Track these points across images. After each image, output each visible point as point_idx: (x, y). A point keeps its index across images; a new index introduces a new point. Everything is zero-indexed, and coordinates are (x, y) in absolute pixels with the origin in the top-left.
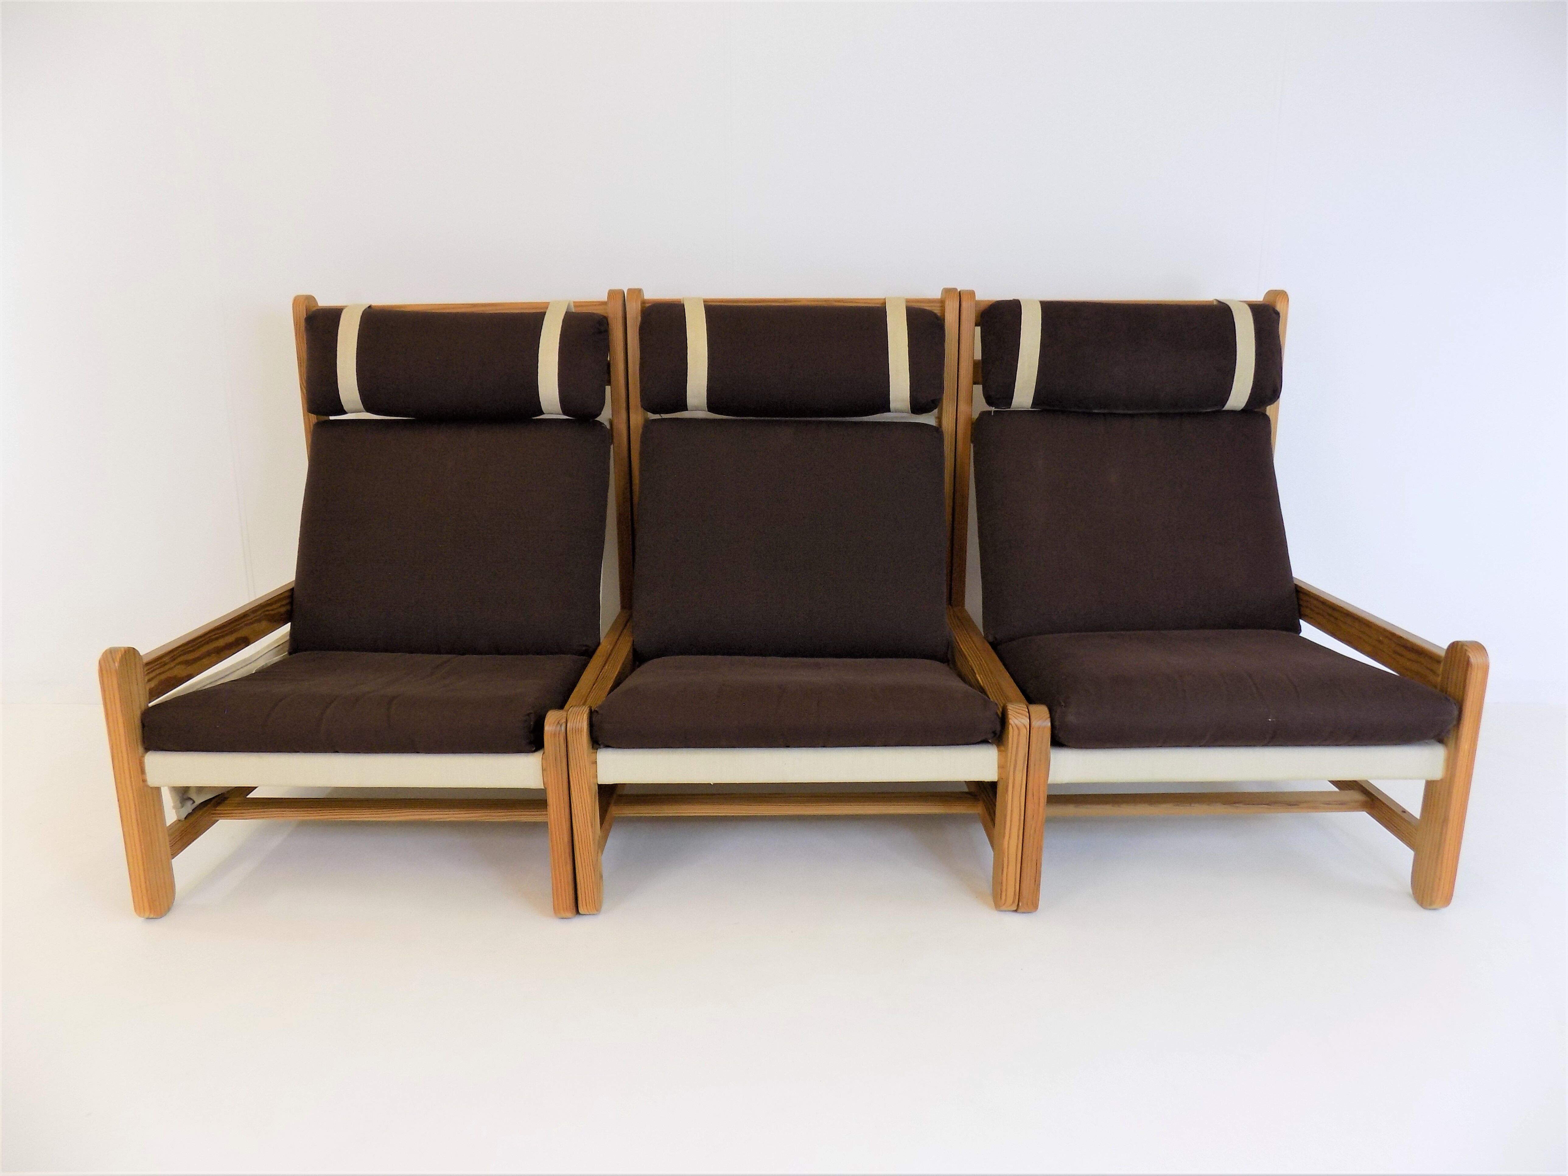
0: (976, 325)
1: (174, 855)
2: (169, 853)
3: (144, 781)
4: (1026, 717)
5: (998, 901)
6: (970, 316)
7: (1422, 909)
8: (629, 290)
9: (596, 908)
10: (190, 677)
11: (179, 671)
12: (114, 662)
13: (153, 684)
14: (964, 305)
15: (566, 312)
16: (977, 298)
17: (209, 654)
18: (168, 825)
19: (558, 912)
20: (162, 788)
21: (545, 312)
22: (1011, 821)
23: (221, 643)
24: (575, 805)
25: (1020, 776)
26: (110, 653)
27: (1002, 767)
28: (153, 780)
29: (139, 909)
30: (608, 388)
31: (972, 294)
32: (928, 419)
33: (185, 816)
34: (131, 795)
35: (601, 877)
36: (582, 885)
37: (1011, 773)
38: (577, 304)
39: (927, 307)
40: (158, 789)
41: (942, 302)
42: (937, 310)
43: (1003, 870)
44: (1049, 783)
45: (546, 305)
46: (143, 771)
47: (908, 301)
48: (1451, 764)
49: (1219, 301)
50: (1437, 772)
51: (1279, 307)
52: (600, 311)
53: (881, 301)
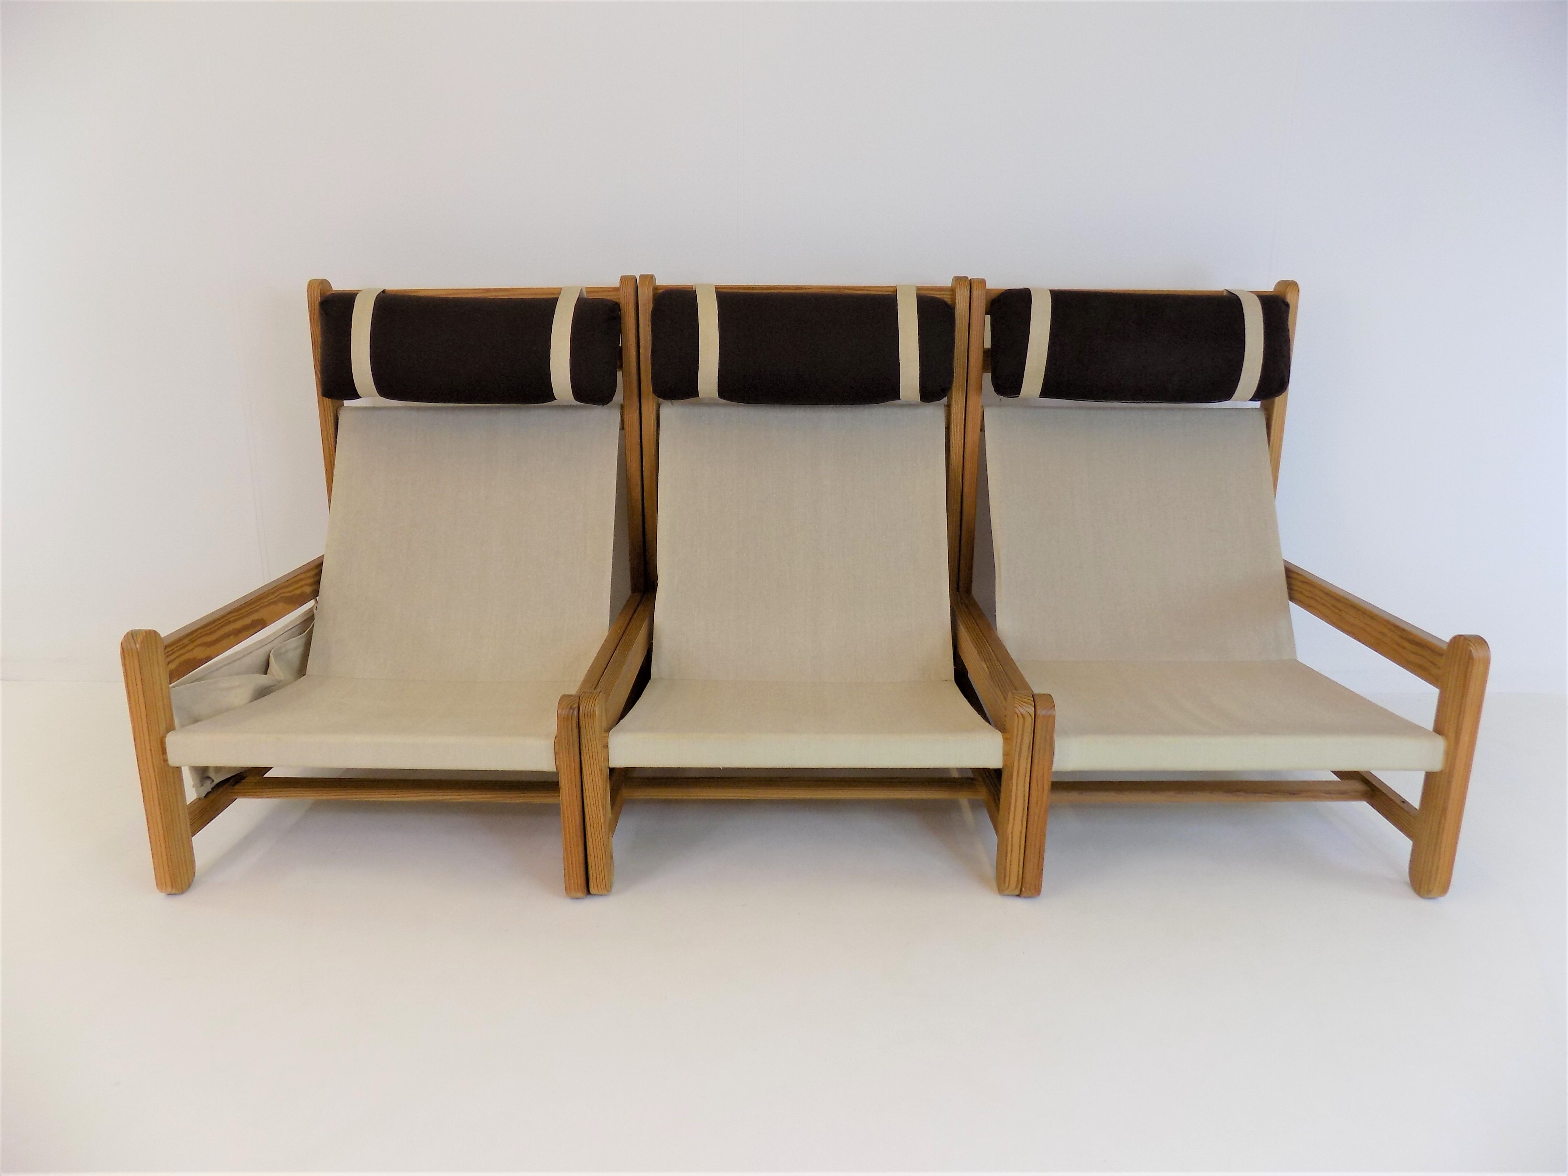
0: (987, 313)
1: (194, 834)
2: (190, 832)
3: (166, 761)
4: (1031, 705)
5: (1002, 885)
6: (980, 304)
7: (1419, 897)
8: (641, 276)
9: (607, 889)
10: (209, 659)
11: (199, 653)
12: (136, 645)
13: (172, 666)
14: (975, 292)
15: (578, 298)
16: (987, 288)
17: (227, 636)
18: (188, 803)
19: (570, 892)
20: (182, 768)
21: (558, 298)
22: (1015, 808)
23: (238, 625)
24: (587, 789)
25: (1025, 764)
26: (132, 636)
27: (1006, 754)
28: (173, 759)
29: (160, 884)
30: (619, 374)
31: (983, 282)
33: (204, 795)
34: (152, 775)
35: (612, 858)
36: (594, 867)
37: (1016, 761)
38: (590, 290)
39: (938, 295)
40: (179, 769)
41: (952, 290)
42: (947, 298)
43: (1006, 856)
44: (1053, 770)
45: (559, 291)
46: (164, 751)
47: (919, 289)
48: (1451, 756)
49: (1229, 292)
50: (1437, 764)
51: (1289, 299)
52: (612, 297)
53: (892, 289)
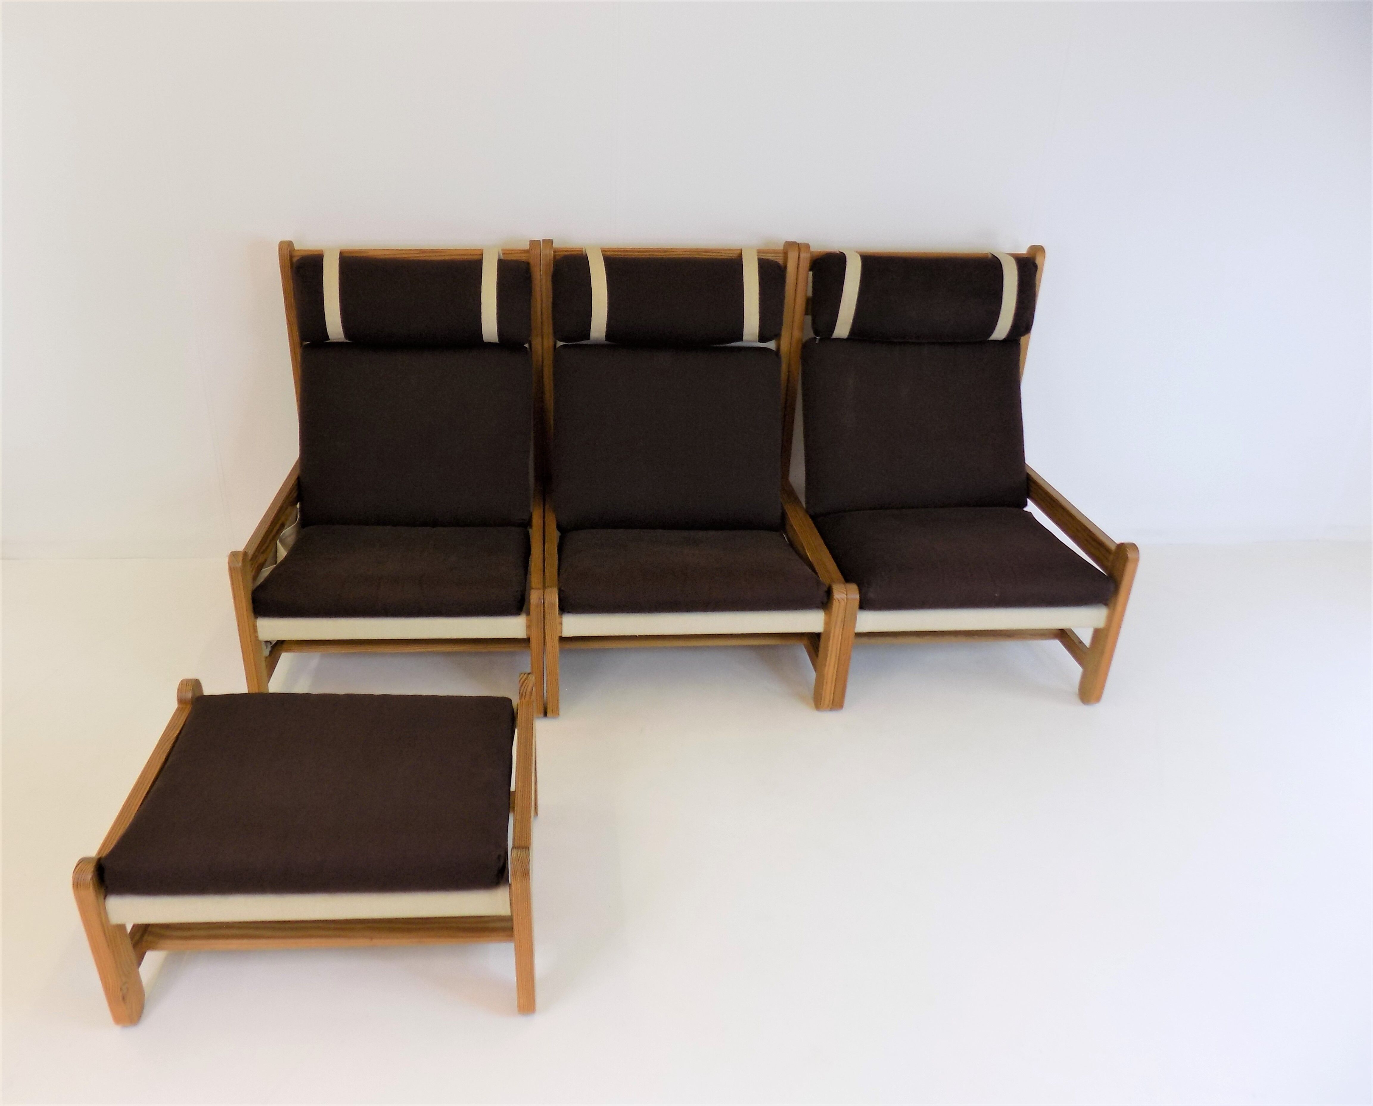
0: (810, 270)
1: (269, 681)
2: (267, 680)
3: (255, 639)
4: (844, 592)
5: (818, 704)
6: (805, 264)
7: (1084, 704)
8: (544, 241)
9: (557, 716)
11: (261, 561)
14: (802, 254)
15: (499, 259)
16: (811, 251)
21: (482, 260)
22: (830, 659)
24: (548, 651)
25: (838, 630)
26: (232, 556)
27: (826, 624)
31: (807, 246)
32: (771, 345)
33: (269, 654)
36: (551, 700)
37: (833, 628)
38: (505, 252)
39: (773, 258)
41: (785, 254)
42: (781, 262)
45: (482, 251)
46: (256, 630)
47: (759, 252)
48: (1110, 619)
49: (992, 255)
50: (1101, 624)
51: (1038, 261)
52: (523, 258)
53: (739, 252)
